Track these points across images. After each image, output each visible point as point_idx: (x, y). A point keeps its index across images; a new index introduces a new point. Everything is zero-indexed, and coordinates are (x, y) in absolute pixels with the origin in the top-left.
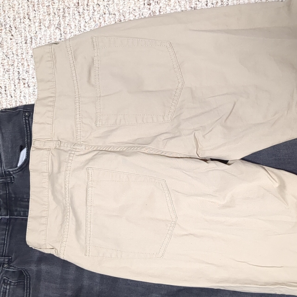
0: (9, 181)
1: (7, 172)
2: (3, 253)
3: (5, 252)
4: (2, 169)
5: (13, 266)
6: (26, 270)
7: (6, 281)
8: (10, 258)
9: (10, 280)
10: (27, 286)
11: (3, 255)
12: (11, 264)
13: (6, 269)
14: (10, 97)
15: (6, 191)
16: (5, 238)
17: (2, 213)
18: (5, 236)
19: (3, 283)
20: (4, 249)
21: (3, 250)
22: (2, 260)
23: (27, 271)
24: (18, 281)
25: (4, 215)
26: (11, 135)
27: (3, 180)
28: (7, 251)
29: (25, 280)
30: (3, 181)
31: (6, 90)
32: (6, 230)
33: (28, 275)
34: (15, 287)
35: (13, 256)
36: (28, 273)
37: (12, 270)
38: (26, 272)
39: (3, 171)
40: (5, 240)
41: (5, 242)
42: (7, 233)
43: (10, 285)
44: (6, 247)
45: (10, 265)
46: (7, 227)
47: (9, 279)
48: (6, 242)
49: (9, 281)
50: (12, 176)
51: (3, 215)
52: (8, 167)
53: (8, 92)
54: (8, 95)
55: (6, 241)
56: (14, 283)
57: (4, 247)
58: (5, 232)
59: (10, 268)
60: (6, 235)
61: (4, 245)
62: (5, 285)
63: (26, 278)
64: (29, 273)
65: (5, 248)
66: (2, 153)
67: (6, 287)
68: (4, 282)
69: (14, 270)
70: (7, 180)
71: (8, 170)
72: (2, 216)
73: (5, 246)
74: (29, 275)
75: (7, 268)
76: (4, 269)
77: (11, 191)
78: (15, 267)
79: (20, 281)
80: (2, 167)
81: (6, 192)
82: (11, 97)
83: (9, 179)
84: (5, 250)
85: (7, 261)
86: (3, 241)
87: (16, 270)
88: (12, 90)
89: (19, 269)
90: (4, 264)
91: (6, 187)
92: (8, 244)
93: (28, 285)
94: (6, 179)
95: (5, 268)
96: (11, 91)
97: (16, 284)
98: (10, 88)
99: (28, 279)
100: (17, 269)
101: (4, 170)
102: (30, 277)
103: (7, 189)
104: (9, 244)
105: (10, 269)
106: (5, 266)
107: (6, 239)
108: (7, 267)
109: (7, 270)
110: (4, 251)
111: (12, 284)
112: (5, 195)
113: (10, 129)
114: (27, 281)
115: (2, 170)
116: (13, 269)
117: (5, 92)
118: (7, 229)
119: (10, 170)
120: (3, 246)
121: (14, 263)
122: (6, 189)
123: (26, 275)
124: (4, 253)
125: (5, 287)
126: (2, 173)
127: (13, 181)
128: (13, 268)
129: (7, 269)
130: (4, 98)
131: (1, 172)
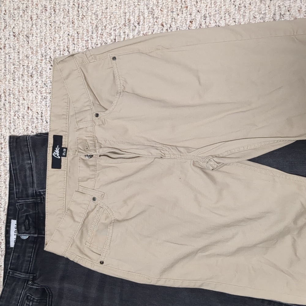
0: (39, 201)
1: (38, 192)
2: (28, 270)
3: (31, 269)
4: (33, 189)
5: (37, 284)
6: (49, 288)
7: (29, 298)
8: (35, 275)
9: (33, 297)
10: (49, 303)
11: (28, 272)
12: (35, 282)
13: (30, 286)
14: (45, 122)
15: (36, 210)
16: (31, 256)
17: (31, 231)
18: (32, 254)
19: (26, 300)
20: (29, 266)
21: (29, 268)
22: (27, 276)
23: (50, 289)
24: (41, 298)
25: (32, 234)
26: (44, 158)
27: (34, 200)
28: (32, 268)
29: (47, 298)
30: (33, 201)
31: (42, 116)
32: (33, 248)
33: (50, 293)
34: (38, 304)
35: (38, 274)
36: (50, 290)
37: (36, 287)
38: (48, 290)
39: (34, 192)
40: (31, 257)
41: (31, 259)
42: (33, 251)
43: (33, 301)
44: (32, 265)
45: (34, 282)
46: (34, 245)
47: (32, 295)
48: (32, 260)
49: (32, 297)
50: (42, 197)
51: (32, 233)
52: (40, 188)
53: (44, 118)
54: (44, 120)
55: (32, 259)
56: (37, 300)
57: (30, 264)
58: (32, 250)
59: (34, 285)
60: (33, 253)
61: (30, 263)
62: (28, 301)
63: (48, 295)
64: (51, 290)
65: (30, 265)
66: (35, 174)
67: (29, 304)
68: (27, 298)
69: (37, 287)
70: (37, 200)
71: (39, 190)
73: (31, 263)
74: (52, 293)
75: (31, 285)
76: (28, 285)
77: (40, 211)
78: (39, 285)
79: (42, 299)
80: (33, 188)
81: (35, 211)
82: (47, 122)
83: (39, 199)
84: (30, 267)
85: (31, 278)
86: (30, 259)
87: (39, 287)
88: (48, 116)
89: (42, 286)
90: (28, 280)
91: (36, 207)
92: (34, 261)
93: (50, 303)
94: (37, 199)
95: (29, 285)
96: (47, 117)
97: (39, 301)
98: (46, 114)
99: (51, 296)
100: (40, 286)
101: (35, 190)
102: (52, 294)
103: (37, 209)
104: (35, 262)
105: (34, 286)
106: (29, 283)
107: (32, 256)
108: (30, 284)
109: (31, 287)
110: (30, 269)
111: (35, 301)
112: (34, 215)
113: (43, 152)
114: (49, 298)
115: (33, 191)
116: (37, 286)
117: (41, 118)
118: (34, 247)
119: (41, 191)
120: (29, 263)
121: (38, 280)
122: (36, 209)
123: (49, 292)
124: (30, 270)
125: (28, 303)
126: (33, 192)
127: (43, 202)
128: (37, 285)
129: (31, 286)
130: (40, 123)
131: (32, 192)
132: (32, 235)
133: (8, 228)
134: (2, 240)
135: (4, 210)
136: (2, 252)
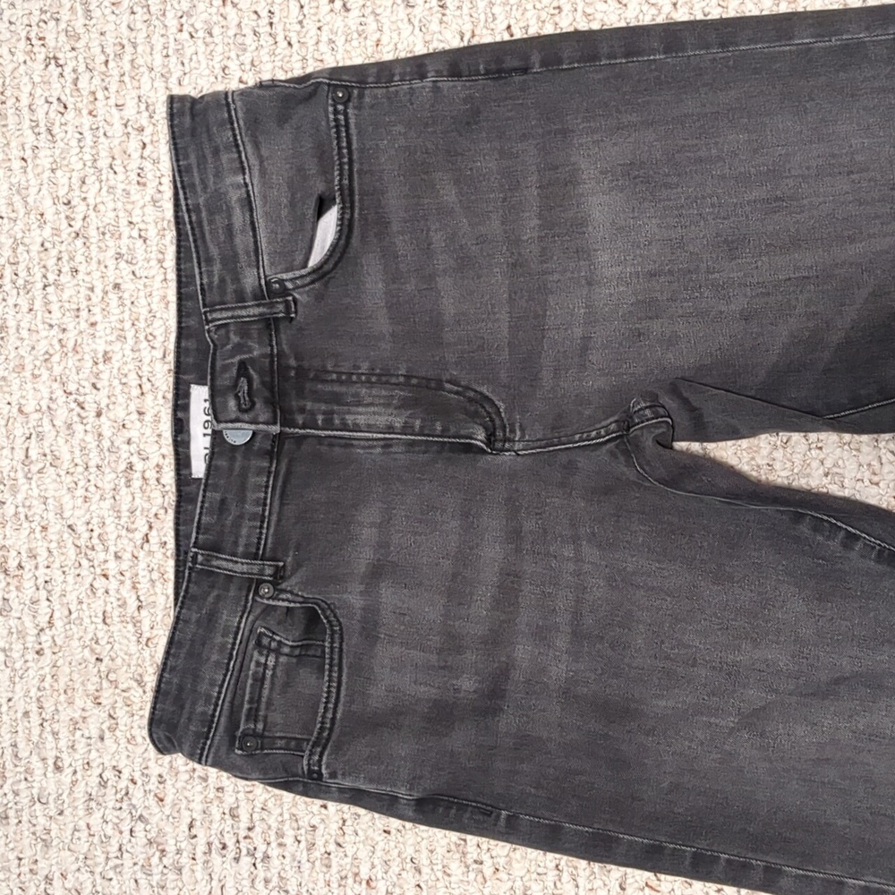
0: (281, 312)
1: (275, 282)
2: (258, 549)
3: (265, 545)
4: (259, 274)
5: (291, 592)
6: (329, 608)
7: (265, 641)
8: (281, 564)
9: (278, 638)
10: (332, 659)
11: (257, 554)
12: (283, 586)
13: (265, 601)
14: (285, 44)
15: (272, 346)
16: (265, 499)
17: (257, 415)
18: (266, 493)
19: (254, 649)
20: (261, 533)
21: (260, 539)
22: (255, 569)
23: (332, 611)
24: (305, 642)
25: (263, 423)
26: (288, 166)
27: (262, 310)
28: (270, 541)
29: (324, 641)
30: (260, 315)
31: (271, 24)
32: (270, 473)
33: (335, 623)
34: (294, 660)
35: (289, 559)
36: (335, 616)
37: (286, 604)
38: (328, 612)
39: (263, 282)
40: (265, 505)
41: (264, 511)
42: (271, 482)
43: (278, 652)
44: (268, 528)
45: (279, 587)
46: (271, 464)
47: (274, 633)
48: (267, 513)
49: (274, 640)
50: (290, 298)
51: (261, 420)
52: (279, 268)
53: (278, 29)
54: (280, 38)
55: (268, 508)
56: (292, 647)
57: (261, 527)
58: (265, 479)
59: (281, 596)
60: (270, 490)
61: (262, 522)
62: (261, 654)
63: (328, 632)
64: (338, 615)
65: (264, 531)
66: (261, 221)
67: (266, 660)
68: (259, 644)
69: (292, 605)
70: (275, 310)
71: (279, 276)
72: (257, 423)
73: (265, 525)
74: (340, 624)
75: (268, 599)
76: (259, 599)
77: (285, 347)
78: (297, 595)
79: (307, 645)
80: (258, 269)
81: (269, 348)
82: (290, 44)
83: (281, 307)
84: (264, 537)
85: (270, 576)
86: (261, 508)
87: (298, 605)
88: (291, 21)
89: (306, 600)
90: (260, 583)
91: (271, 335)
92: (274, 518)
93: (336, 657)
94: (271, 308)
95: (262, 597)
96: (288, 26)
97: (297, 652)
98: (285, 14)
99: (337, 636)
100: (301, 600)
101: (266, 277)
102: (341, 629)
103: (274, 343)
104: (279, 520)
105: (279, 600)
106: (261, 593)
107: (268, 501)
108: (267, 596)
109: (269, 605)
110: (263, 542)
111: (286, 650)
112: (267, 360)
113: (284, 146)
114: (332, 642)
115: (259, 278)
116: (290, 602)
117: (268, 28)
118: (273, 469)
119: (285, 276)
120: (259, 524)
121: (293, 580)
122: (271, 341)
123: (329, 622)
124: (262, 547)
125: (263, 660)
126: (260, 284)
127: (293, 315)
128: (289, 596)
129: (271, 602)
130: (267, 50)
131: (257, 282)
132: (261, 427)
133: (180, 415)
134: (164, 457)
135: (164, 356)
136: (166, 497)
